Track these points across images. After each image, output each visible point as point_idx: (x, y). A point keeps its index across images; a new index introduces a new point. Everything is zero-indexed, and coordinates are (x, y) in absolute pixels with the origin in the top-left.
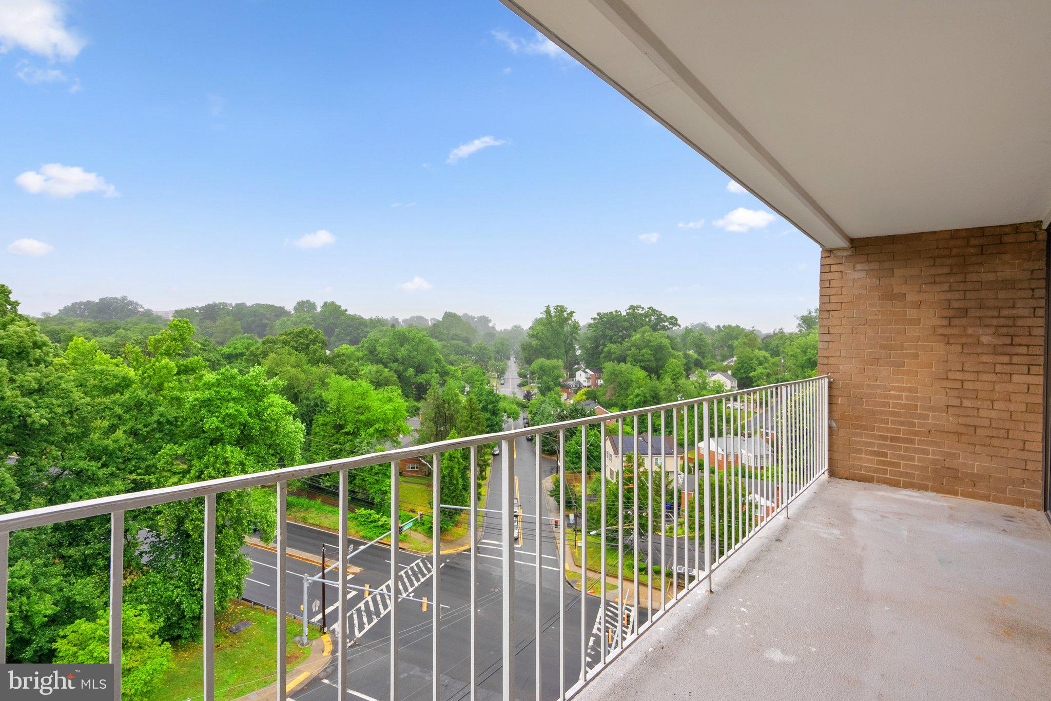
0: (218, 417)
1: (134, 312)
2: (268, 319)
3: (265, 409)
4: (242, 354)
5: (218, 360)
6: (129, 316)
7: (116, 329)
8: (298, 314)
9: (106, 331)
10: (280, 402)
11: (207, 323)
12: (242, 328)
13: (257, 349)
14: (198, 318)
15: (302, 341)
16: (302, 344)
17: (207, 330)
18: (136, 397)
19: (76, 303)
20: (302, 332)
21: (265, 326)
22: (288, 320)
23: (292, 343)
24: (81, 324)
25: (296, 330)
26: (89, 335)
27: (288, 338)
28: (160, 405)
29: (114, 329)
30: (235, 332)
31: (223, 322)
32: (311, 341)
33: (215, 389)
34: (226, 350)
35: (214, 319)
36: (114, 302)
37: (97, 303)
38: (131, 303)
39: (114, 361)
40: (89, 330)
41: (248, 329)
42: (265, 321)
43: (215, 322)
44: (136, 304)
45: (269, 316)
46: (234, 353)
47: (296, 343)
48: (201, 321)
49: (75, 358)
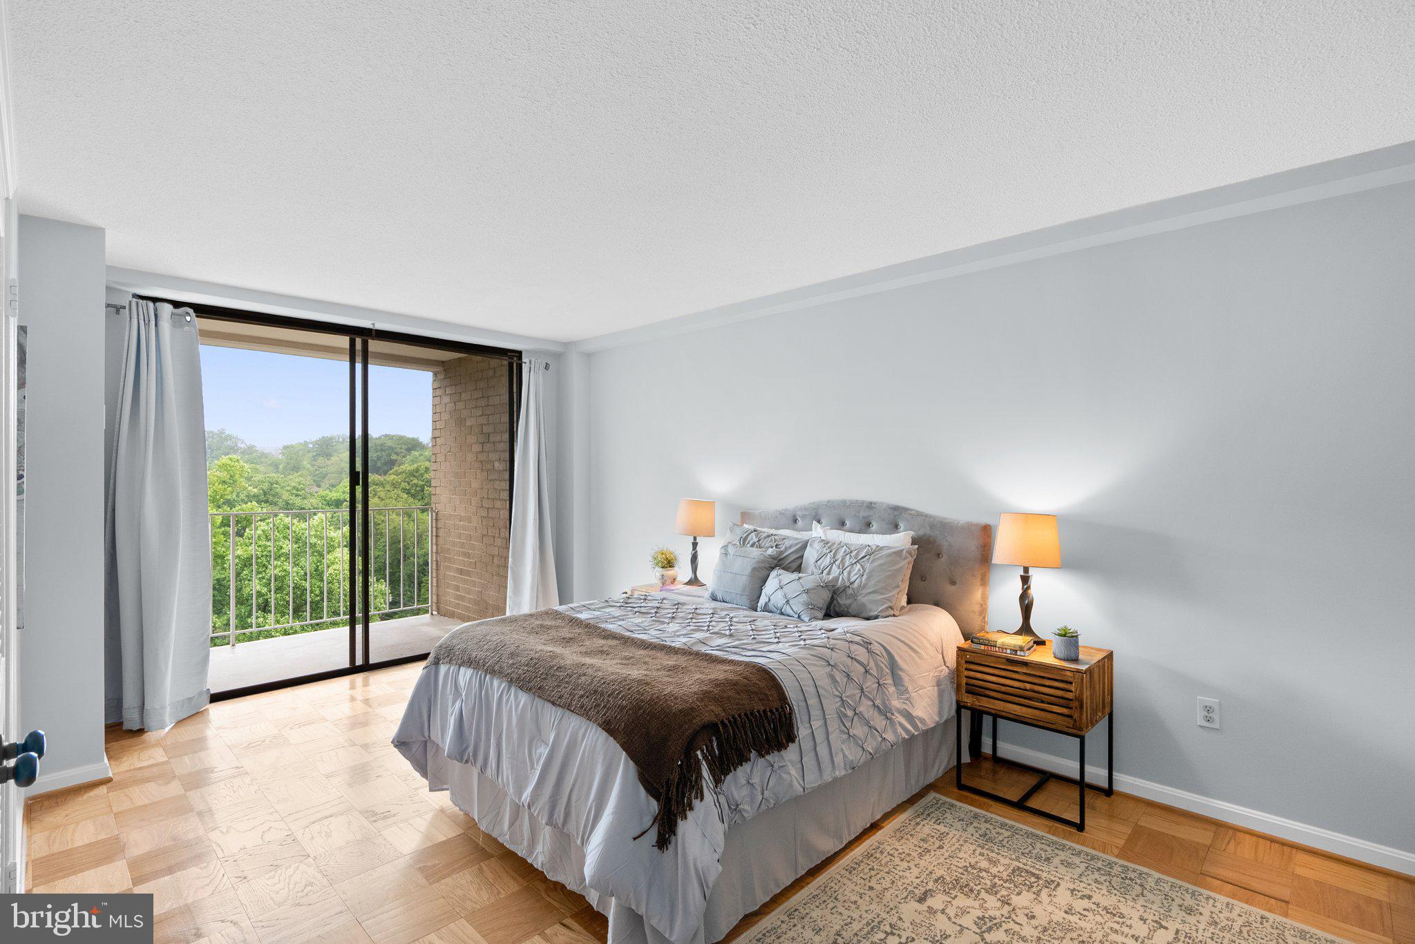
2: (397, 454)
14: (310, 455)
22: (420, 455)
31: (338, 459)
38: (229, 437)
42: (394, 457)
44: (236, 438)
45: (399, 450)
47: (409, 484)
48: (315, 458)
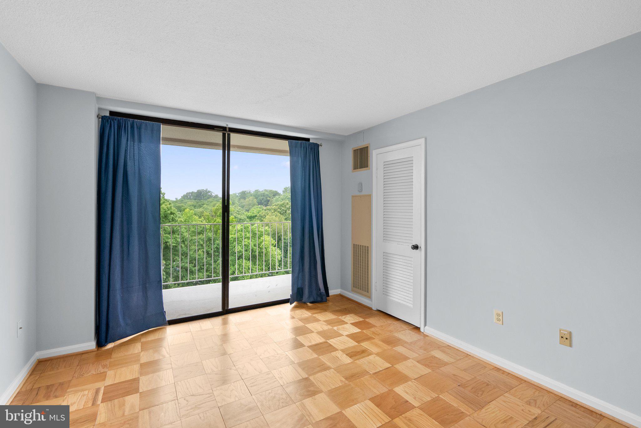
0: (241, 246)
1: (211, 196)
3: (261, 242)
4: (256, 216)
5: (245, 219)
6: (208, 198)
7: (203, 205)
8: (284, 194)
9: (200, 206)
10: (268, 239)
11: (242, 200)
12: (258, 203)
13: (262, 213)
15: (283, 208)
16: (283, 210)
17: (242, 204)
18: (208, 236)
19: (188, 193)
20: (283, 204)
21: (269, 201)
23: (279, 210)
24: (190, 203)
25: (280, 203)
26: (193, 208)
27: (277, 207)
28: (217, 240)
29: (202, 205)
30: (254, 205)
32: (287, 209)
33: (240, 233)
34: (250, 214)
35: (245, 198)
36: (203, 192)
37: (196, 193)
39: (200, 219)
40: (193, 205)
41: (260, 203)
43: (245, 200)
46: (252, 216)
49: (186, 219)
